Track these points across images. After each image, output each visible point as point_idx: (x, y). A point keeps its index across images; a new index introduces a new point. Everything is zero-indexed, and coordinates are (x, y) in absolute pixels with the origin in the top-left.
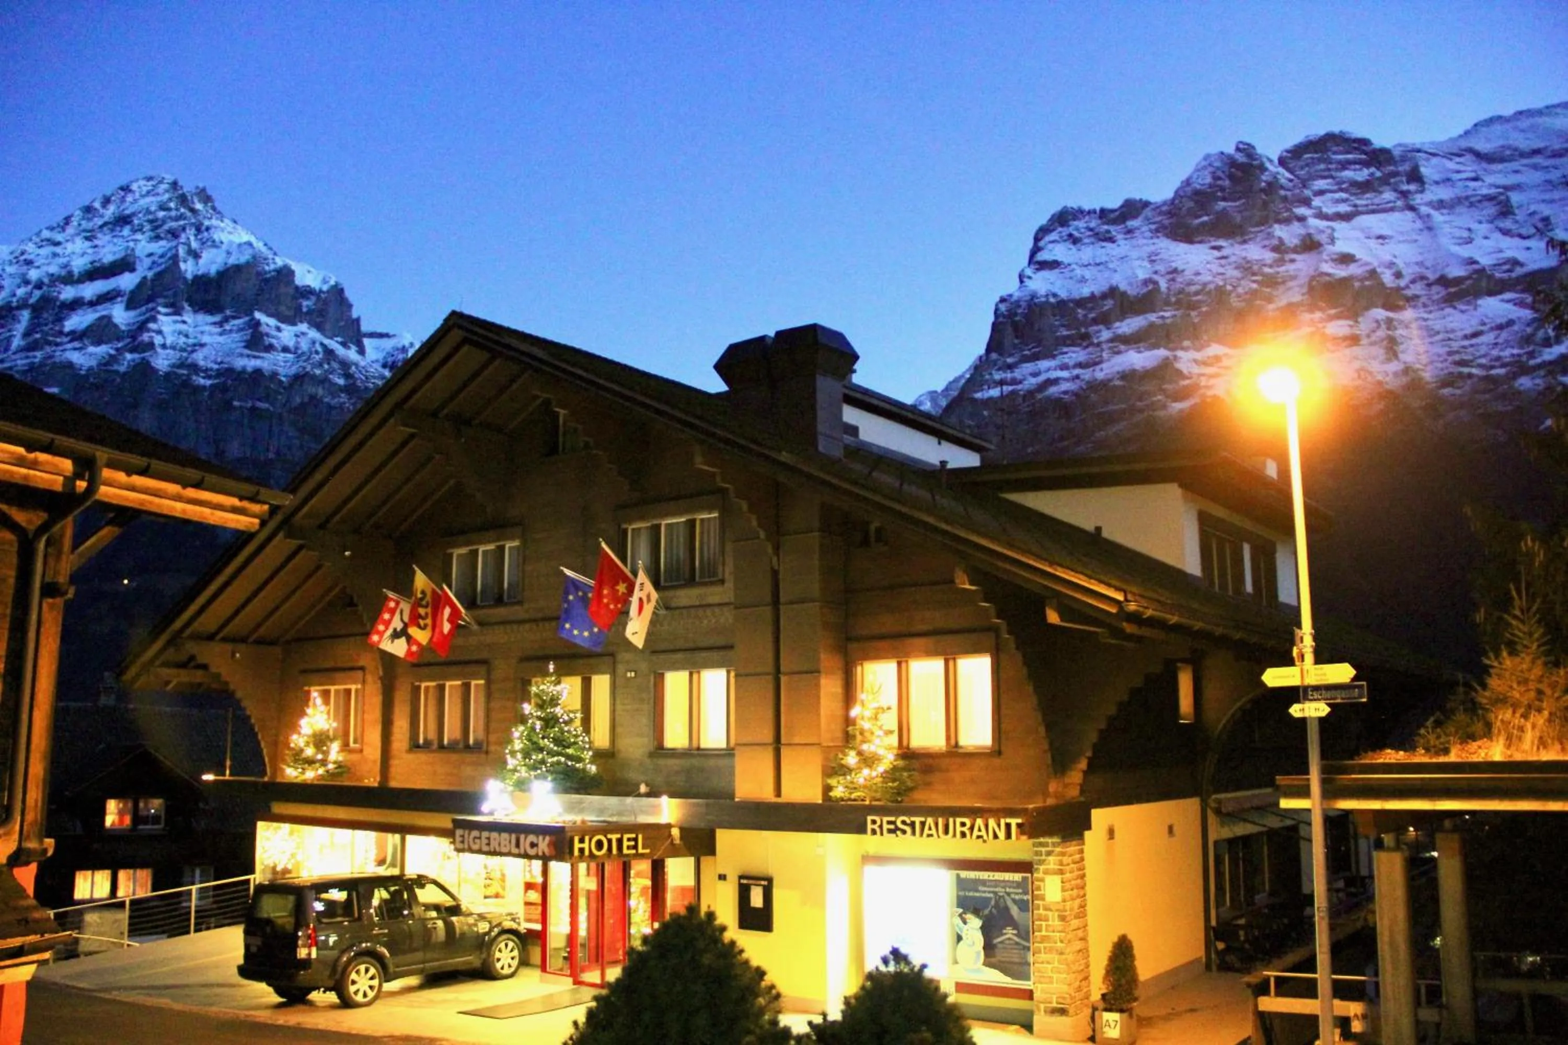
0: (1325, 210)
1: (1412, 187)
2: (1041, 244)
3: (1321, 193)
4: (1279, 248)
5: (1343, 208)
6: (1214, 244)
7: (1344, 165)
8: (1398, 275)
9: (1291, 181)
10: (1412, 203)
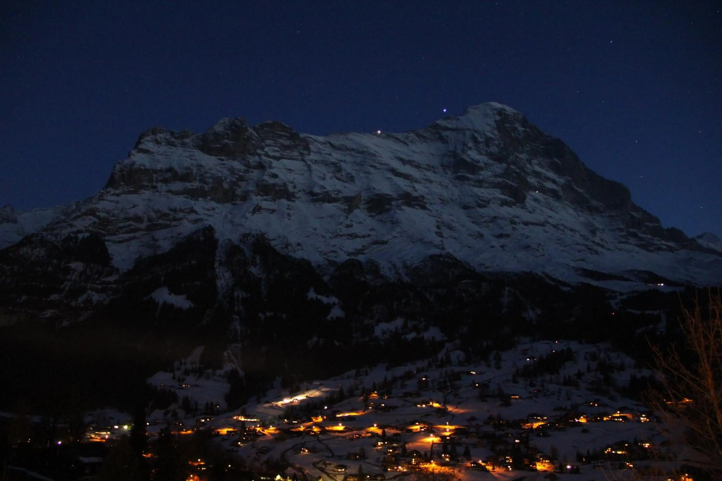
0: (269, 153)
1: (305, 152)
2: (142, 140)
3: (269, 146)
4: (248, 165)
5: (277, 154)
6: (220, 157)
7: (280, 136)
8: (295, 187)
9: (257, 137)
10: (304, 158)
